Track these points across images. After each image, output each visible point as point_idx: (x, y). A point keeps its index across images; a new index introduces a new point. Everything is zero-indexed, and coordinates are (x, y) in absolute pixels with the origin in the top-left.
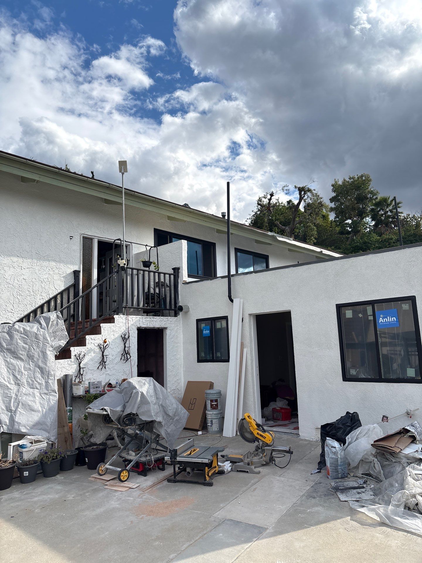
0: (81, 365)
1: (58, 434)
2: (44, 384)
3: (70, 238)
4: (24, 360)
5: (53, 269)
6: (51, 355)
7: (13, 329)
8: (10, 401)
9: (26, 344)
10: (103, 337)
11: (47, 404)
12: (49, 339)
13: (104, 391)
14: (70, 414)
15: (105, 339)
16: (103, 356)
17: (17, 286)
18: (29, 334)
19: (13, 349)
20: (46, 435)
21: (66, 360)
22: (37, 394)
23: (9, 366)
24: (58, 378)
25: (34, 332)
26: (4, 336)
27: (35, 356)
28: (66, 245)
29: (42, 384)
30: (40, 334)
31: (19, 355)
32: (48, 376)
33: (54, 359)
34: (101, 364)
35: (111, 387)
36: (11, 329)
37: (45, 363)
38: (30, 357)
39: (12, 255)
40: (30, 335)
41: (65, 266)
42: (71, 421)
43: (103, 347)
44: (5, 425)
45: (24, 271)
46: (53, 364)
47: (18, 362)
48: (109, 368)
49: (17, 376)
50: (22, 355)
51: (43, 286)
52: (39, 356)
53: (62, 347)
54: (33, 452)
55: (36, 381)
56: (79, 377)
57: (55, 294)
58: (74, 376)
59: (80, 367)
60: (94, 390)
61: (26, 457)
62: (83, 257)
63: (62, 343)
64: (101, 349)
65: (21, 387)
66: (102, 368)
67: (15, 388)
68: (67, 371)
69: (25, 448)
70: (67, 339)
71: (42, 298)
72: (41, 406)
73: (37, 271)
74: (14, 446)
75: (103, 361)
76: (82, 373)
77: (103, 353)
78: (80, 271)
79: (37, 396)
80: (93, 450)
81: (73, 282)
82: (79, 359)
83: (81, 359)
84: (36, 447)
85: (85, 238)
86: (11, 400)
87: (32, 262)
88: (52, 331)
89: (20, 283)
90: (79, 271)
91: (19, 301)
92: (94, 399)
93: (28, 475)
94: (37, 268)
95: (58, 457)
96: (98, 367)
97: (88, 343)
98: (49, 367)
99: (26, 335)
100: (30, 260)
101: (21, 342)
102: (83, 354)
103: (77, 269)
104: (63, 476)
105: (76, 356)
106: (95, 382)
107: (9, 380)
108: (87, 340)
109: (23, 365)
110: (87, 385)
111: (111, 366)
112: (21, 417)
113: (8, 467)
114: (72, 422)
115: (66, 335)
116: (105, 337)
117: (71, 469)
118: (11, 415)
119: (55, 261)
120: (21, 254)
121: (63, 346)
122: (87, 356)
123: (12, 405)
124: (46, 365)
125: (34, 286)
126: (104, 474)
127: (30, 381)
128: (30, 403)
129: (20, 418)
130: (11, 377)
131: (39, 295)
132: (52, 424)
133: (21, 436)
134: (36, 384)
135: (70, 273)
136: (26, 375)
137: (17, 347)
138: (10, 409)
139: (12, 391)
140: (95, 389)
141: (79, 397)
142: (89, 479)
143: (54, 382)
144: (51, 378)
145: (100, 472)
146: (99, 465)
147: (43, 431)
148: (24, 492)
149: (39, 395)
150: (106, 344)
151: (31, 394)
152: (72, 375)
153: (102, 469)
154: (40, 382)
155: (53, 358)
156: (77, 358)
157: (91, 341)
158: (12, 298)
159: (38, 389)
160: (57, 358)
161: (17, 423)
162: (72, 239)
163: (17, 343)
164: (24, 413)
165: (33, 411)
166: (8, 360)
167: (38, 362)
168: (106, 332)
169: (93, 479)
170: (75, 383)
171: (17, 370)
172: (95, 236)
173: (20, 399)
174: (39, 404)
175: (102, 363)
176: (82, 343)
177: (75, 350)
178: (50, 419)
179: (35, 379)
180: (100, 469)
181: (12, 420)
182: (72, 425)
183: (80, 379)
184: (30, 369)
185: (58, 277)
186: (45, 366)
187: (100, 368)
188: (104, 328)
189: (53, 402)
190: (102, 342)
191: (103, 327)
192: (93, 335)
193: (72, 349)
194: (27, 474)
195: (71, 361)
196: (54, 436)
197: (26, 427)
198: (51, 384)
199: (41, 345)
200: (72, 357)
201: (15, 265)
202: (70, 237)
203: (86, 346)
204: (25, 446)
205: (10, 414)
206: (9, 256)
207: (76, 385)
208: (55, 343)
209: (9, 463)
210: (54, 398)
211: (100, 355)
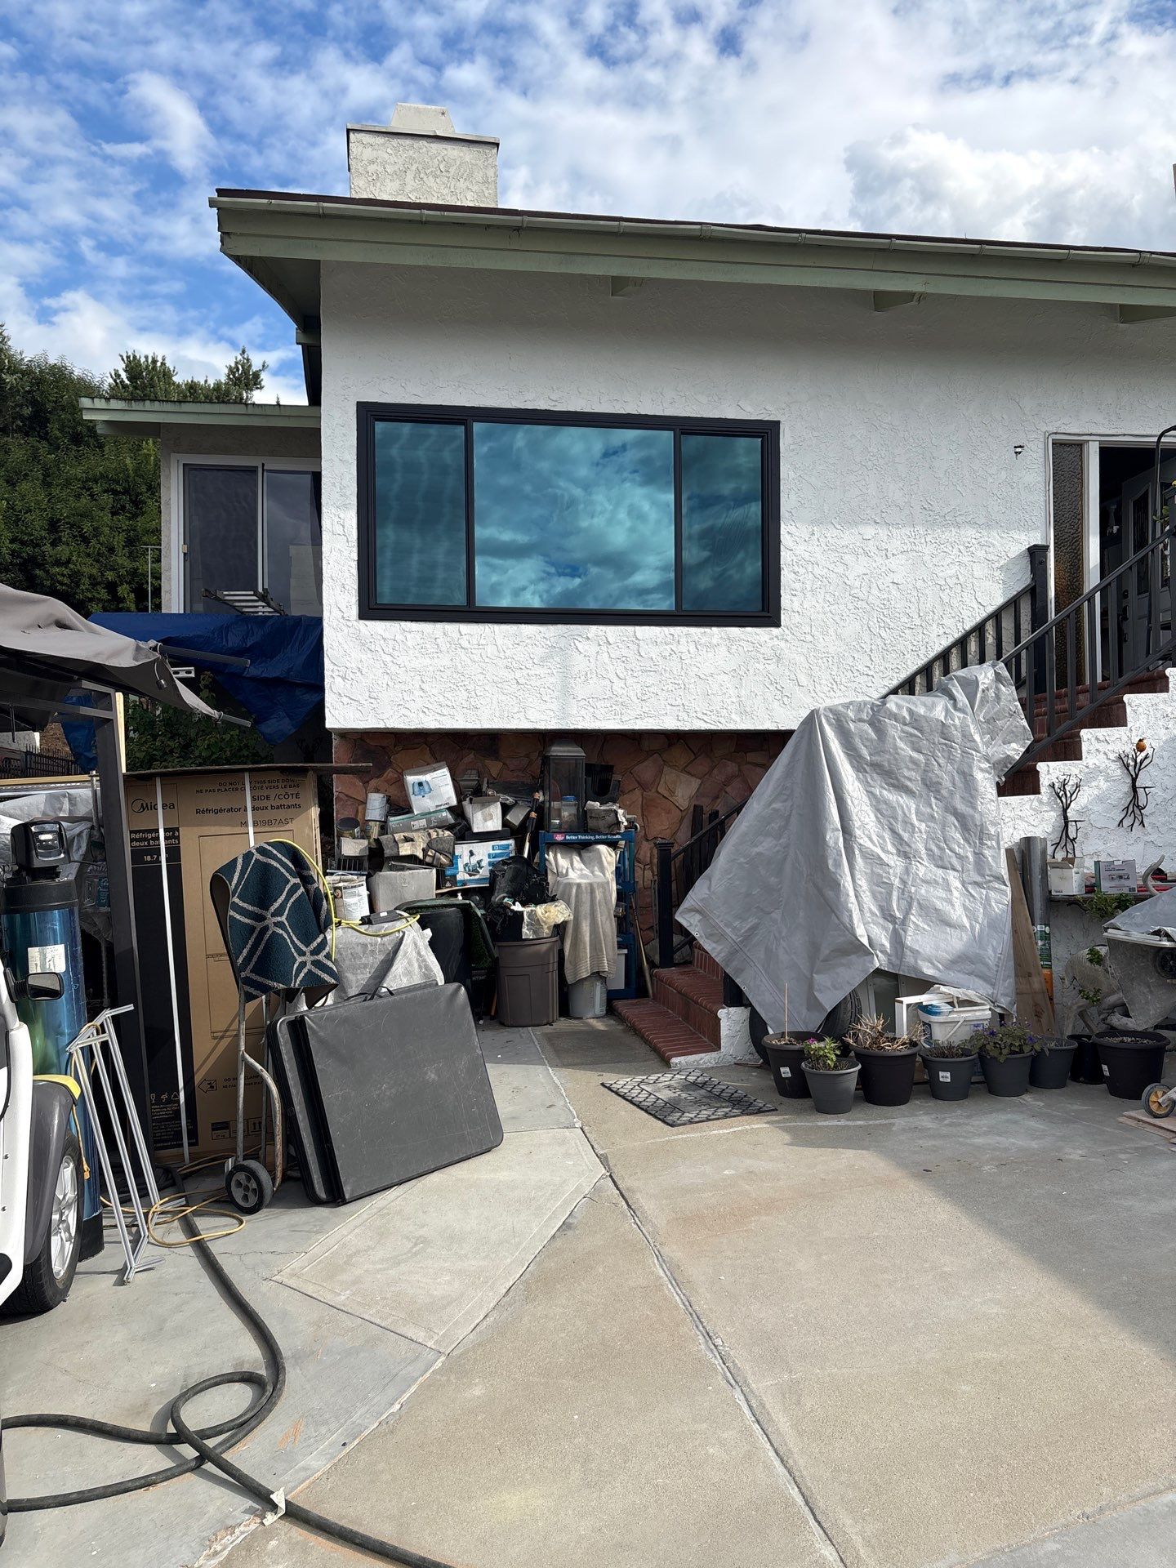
0: (1070, 813)
1: (1017, 994)
2: (971, 859)
3: (1016, 453)
4: (914, 793)
5: (971, 549)
6: (986, 783)
7: (883, 711)
8: (890, 894)
9: (919, 751)
10: (1134, 733)
11: (982, 911)
12: (977, 737)
13: (1144, 888)
14: (1044, 945)
15: (1140, 740)
16: (1134, 788)
17: (878, 602)
18: (925, 724)
19: (886, 764)
20: (986, 989)
21: (1026, 798)
22: (956, 883)
23: (880, 807)
24: (1006, 846)
25: (937, 720)
26: (862, 731)
27: (944, 783)
28: (1003, 475)
29: (967, 857)
30: (954, 725)
31: (902, 779)
32: (981, 839)
33: (995, 792)
34: (1129, 812)
35: (1164, 880)
36: (878, 711)
37: (971, 803)
38: (932, 786)
39: (864, 522)
40: (926, 729)
41: (1003, 535)
42: (1049, 963)
43: (1132, 763)
44: (881, 952)
45: (893, 563)
46: (993, 807)
47: (899, 798)
48: (1154, 826)
49: (901, 832)
50: (910, 780)
51: (946, 599)
52: (954, 784)
53: (1014, 763)
54: (957, 1027)
55: (951, 850)
56: (1065, 845)
57: (978, 619)
58: (1049, 844)
59: (1066, 817)
60: (1113, 884)
61: (941, 1035)
62: (1054, 506)
63: (1014, 750)
64: (1128, 770)
65: (913, 863)
66: (1133, 825)
67: (897, 863)
68: (1031, 828)
69: (936, 1014)
70: (1028, 739)
71: (945, 633)
72: (966, 915)
73: (927, 558)
74: (908, 1006)
75: (1134, 804)
76: (1072, 835)
77: (1134, 780)
78: (1049, 546)
79: (956, 888)
80: (1122, 1046)
81: (1029, 581)
82: (1063, 795)
83: (1069, 795)
84: (964, 1015)
85: (1061, 444)
86: (892, 892)
87: (913, 534)
88: (984, 718)
89: (886, 596)
90: (1046, 548)
91: (885, 644)
92: (1116, 908)
93: (949, 1080)
94: (927, 551)
95: (1026, 1049)
96: (1121, 821)
97: (1089, 752)
98: (981, 814)
99: (916, 729)
100: (906, 531)
101: (905, 747)
102: (1073, 781)
103: (1039, 542)
104: (1041, 1101)
105: (1052, 786)
106: (1116, 863)
107: (881, 841)
108: (1083, 743)
109: (914, 806)
110: (1088, 869)
111: (1162, 819)
112: (919, 937)
113: (901, 1054)
114: (1050, 967)
115: (1024, 726)
116: (1140, 733)
117: (1060, 1085)
118: (895, 930)
119: (973, 524)
120: (884, 515)
121: (1018, 758)
122: (1086, 788)
123: (895, 907)
124: (974, 808)
125: (922, 601)
126: (1166, 1116)
127: (934, 848)
128: (939, 904)
129: (917, 940)
130: (887, 835)
131: (935, 626)
132: (1000, 965)
133: (924, 985)
134: (950, 857)
135: (1020, 555)
136: (923, 831)
137: (896, 759)
138: (892, 916)
139: (891, 871)
140: (1116, 883)
141: (1071, 902)
142: (1121, 1119)
143: (999, 854)
144: (989, 843)
145: (1154, 1107)
146: (1148, 1088)
147: (977, 980)
148: (945, 1119)
149: (960, 886)
150: (1143, 754)
151: (940, 881)
152: (1045, 839)
153: (1160, 1101)
154: (961, 851)
155: (990, 790)
156: (1058, 794)
157: (1098, 746)
158: (866, 637)
159: (957, 871)
160: (1002, 791)
161: (912, 951)
162: (1020, 452)
163: (896, 748)
164: (926, 927)
165: (948, 924)
166: (877, 791)
167: (952, 799)
168: (1143, 718)
169: (1133, 1123)
170: (1053, 860)
171: (900, 819)
172: (1091, 435)
173: (913, 891)
174: (962, 909)
175: (1133, 811)
176: (1069, 750)
177: (1050, 772)
178: (994, 951)
179: (947, 845)
180: (1153, 1098)
181: (897, 940)
182: (1052, 974)
183: (1067, 852)
184: (933, 817)
185: (986, 571)
186: (971, 811)
187: (1127, 823)
188: (1136, 708)
189: (998, 908)
190: (1129, 749)
191: (1133, 704)
192: (1099, 727)
193: (1041, 767)
194: (947, 1077)
195: (1040, 802)
196: (1007, 995)
197: (933, 964)
198: (990, 859)
199: (958, 754)
200: (1043, 790)
201: (871, 547)
202: (1015, 447)
203: (1081, 759)
204: (934, 1010)
205: (891, 927)
206: (854, 523)
207: (1056, 866)
208: (995, 749)
209: (902, 1045)
210: (1001, 898)
211: (1126, 787)
